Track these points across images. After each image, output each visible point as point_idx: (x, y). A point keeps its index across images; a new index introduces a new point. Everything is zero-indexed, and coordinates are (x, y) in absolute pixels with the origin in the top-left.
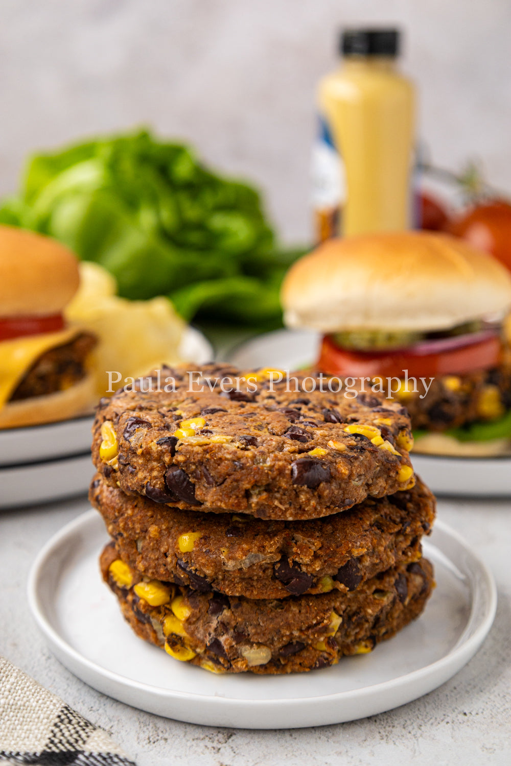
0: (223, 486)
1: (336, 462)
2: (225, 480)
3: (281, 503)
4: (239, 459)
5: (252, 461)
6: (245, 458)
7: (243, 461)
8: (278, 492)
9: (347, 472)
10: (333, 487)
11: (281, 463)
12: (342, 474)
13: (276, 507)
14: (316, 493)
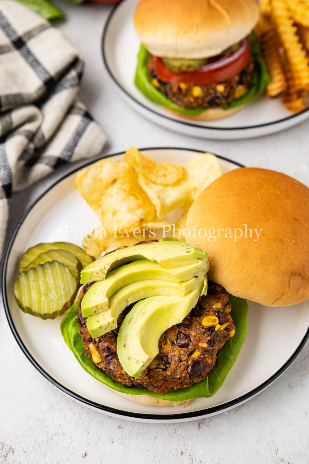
0: (161, 389)
1: (205, 358)
2: (161, 387)
3: (186, 385)
4: (165, 377)
5: (172, 377)
6: (167, 376)
7: (167, 378)
8: (185, 382)
9: (211, 362)
10: (206, 370)
11: (184, 375)
12: (209, 363)
13: (185, 387)
14: (200, 377)
